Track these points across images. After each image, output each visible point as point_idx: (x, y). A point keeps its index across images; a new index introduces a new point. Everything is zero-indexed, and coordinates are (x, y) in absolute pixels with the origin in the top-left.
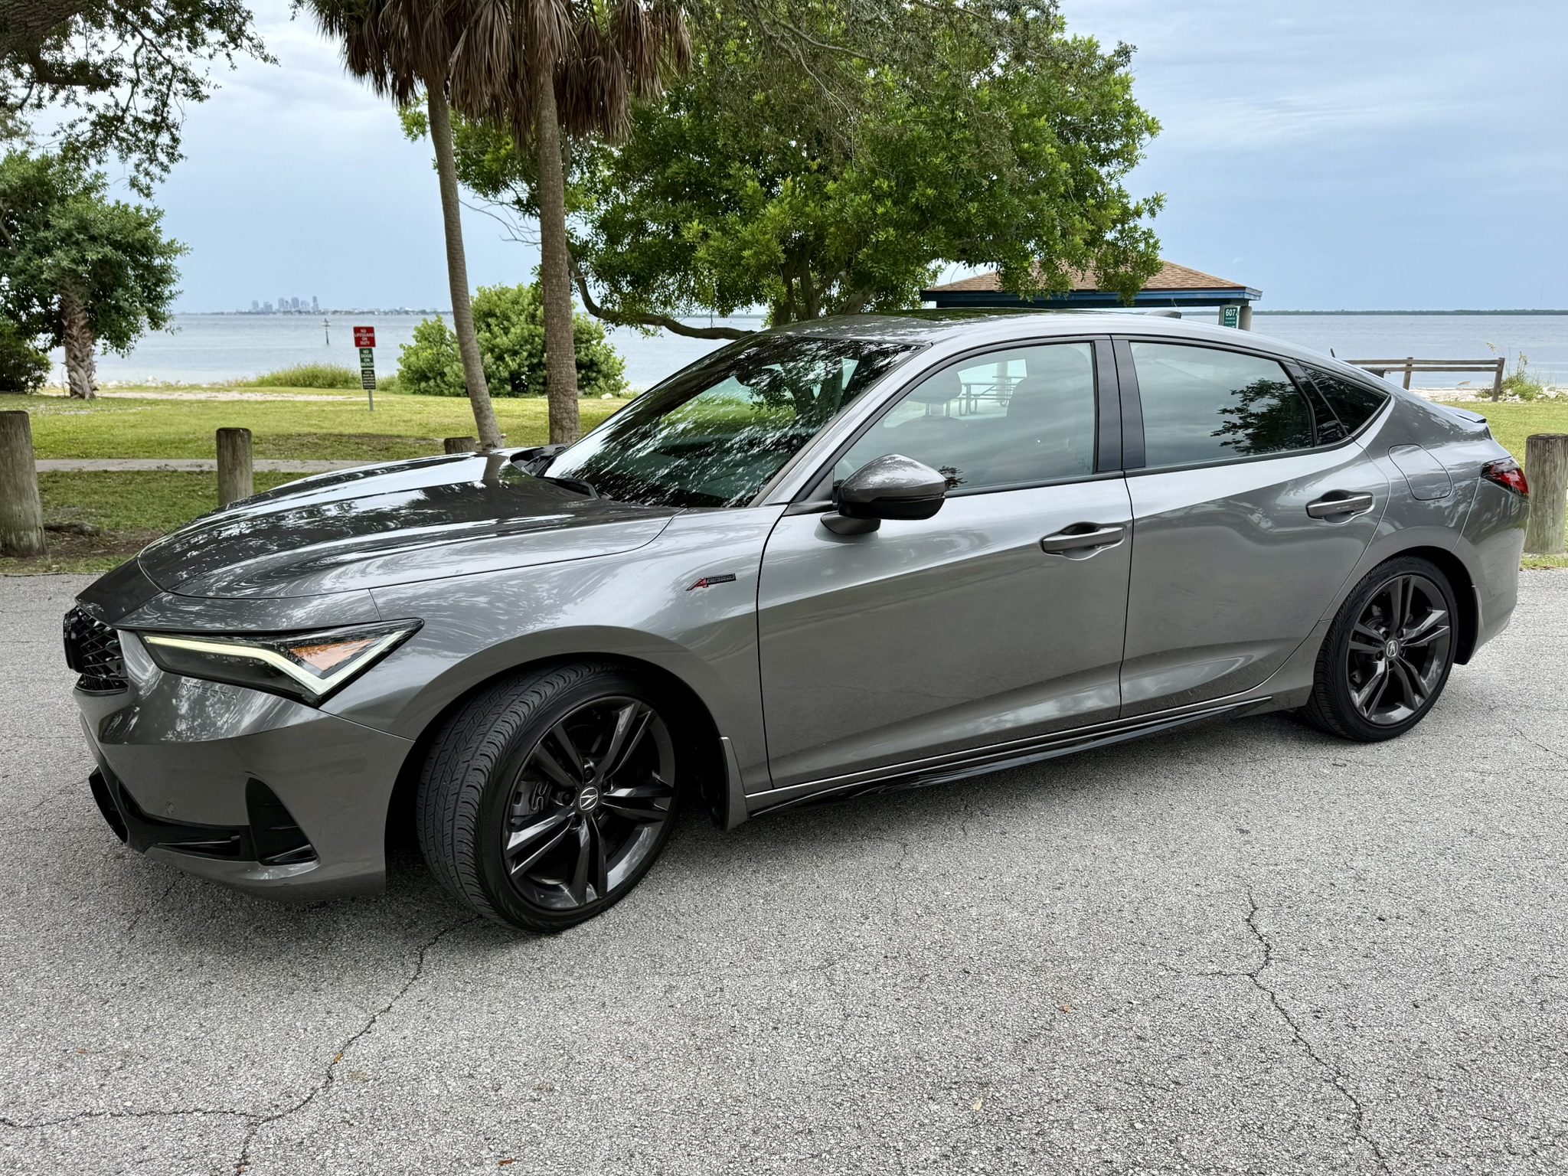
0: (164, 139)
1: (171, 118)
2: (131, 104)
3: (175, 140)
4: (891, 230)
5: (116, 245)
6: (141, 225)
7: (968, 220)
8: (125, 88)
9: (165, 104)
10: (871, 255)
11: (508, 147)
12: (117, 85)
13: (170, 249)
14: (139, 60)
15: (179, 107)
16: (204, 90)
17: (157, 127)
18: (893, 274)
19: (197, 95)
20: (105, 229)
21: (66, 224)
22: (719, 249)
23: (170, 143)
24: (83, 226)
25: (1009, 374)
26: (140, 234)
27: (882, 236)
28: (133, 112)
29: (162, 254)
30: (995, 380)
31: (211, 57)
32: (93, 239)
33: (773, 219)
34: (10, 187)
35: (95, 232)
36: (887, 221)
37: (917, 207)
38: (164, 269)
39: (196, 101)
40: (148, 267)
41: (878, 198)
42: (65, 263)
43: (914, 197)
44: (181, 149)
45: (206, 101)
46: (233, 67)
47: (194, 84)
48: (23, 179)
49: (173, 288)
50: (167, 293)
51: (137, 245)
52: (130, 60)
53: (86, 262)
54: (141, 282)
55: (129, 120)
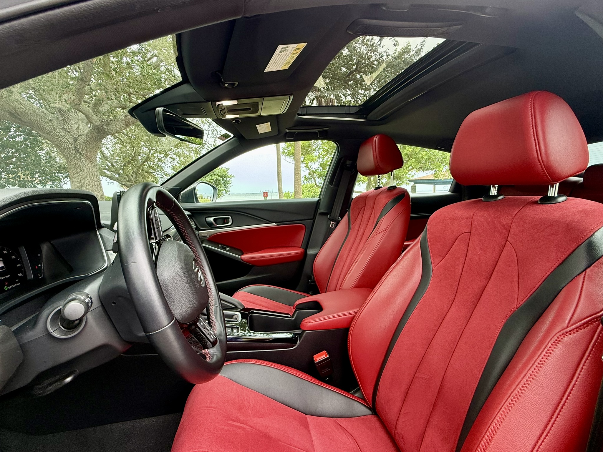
5: (219, 176)
6: (224, 171)
13: (230, 177)
14: (209, 130)
18: (399, 173)
26: (224, 173)
29: (228, 177)
38: (229, 181)
40: (226, 181)
49: (231, 185)
50: (229, 186)
51: (224, 176)
52: (207, 129)
53: (213, 180)
54: (224, 184)
55: (207, 144)
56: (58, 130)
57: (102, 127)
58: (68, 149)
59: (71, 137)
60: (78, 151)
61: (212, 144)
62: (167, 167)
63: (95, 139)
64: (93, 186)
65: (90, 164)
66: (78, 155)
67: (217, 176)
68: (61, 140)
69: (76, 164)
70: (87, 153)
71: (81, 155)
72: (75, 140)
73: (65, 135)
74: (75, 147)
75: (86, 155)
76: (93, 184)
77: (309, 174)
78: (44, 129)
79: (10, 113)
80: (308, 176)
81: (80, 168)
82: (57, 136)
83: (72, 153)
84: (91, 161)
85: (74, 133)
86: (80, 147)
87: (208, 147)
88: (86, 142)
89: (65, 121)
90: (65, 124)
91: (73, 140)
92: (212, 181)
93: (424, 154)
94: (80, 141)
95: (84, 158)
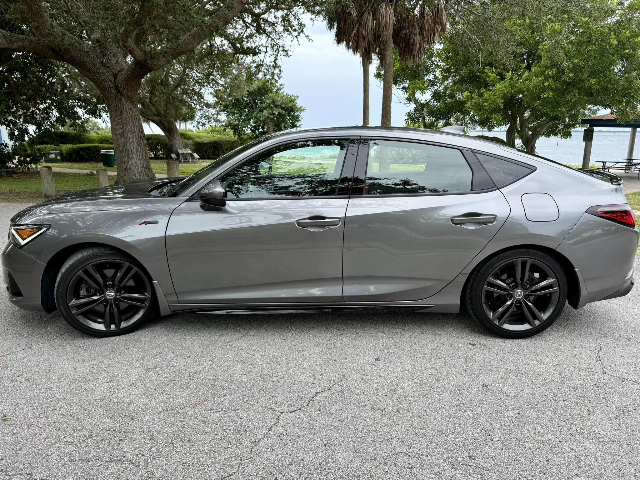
0: (277, 71)
1: (279, 63)
2: (265, 60)
3: (280, 71)
4: (550, 93)
5: (283, 108)
6: (291, 101)
7: (590, 87)
8: (263, 54)
9: (277, 59)
10: (541, 103)
11: (396, 67)
12: (260, 53)
13: (300, 110)
14: (267, 45)
15: (282, 60)
16: (289, 53)
17: (275, 67)
18: (551, 112)
19: (287, 55)
20: (280, 103)
21: (268, 101)
22: (476, 103)
23: (279, 72)
24: (274, 102)
25: (633, 158)
26: (290, 105)
27: (546, 95)
28: (265, 62)
29: (297, 111)
30: (625, 161)
31: (292, 41)
32: (276, 106)
33: (499, 90)
34: (254, 90)
35: (277, 104)
36: (549, 88)
37: (564, 82)
38: (298, 117)
39: (287, 57)
40: (293, 116)
41: (547, 79)
42: (266, 115)
43: (564, 77)
44: (282, 74)
45: (290, 57)
46: (299, 44)
47: (286, 51)
48: (259, 87)
49: (300, 123)
50: (298, 125)
51: (290, 108)
52: (264, 45)
53: (274, 114)
54: (291, 121)
55: (265, 65)
56: (97, 66)
57: (145, 62)
58: (108, 88)
59: (111, 73)
60: (119, 91)
61: (272, 65)
62: (208, 94)
63: (137, 76)
64: (135, 132)
65: (131, 106)
66: (119, 96)
67: (280, 110)
68: (101, 78)
69: (117, 106)
70: (128, 92)
71: (122, 95)
72: (115, 76)
73: (104, 71)
74: (116, 86)
75: (127, 95)
76: (136, 130)
77: (416, 110)
78: (85, 66)
79: (52, 49)
80: (414, 113)
81: (122, 110)
82: (98, 73)
83: (113, 93)
84: (132, 102)
85: (114, 69)
86: (121, 86)
87: (266, 69)
88: (127, 80)
89: (103, 54)
90: (103, 56)
91: (112, 77)
92: (271, 116)
93: (593, 83)
94: (120, 78)
95: (125, 99)
